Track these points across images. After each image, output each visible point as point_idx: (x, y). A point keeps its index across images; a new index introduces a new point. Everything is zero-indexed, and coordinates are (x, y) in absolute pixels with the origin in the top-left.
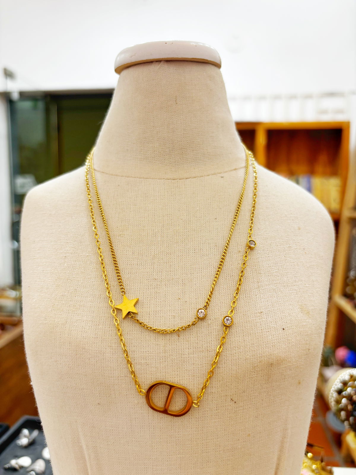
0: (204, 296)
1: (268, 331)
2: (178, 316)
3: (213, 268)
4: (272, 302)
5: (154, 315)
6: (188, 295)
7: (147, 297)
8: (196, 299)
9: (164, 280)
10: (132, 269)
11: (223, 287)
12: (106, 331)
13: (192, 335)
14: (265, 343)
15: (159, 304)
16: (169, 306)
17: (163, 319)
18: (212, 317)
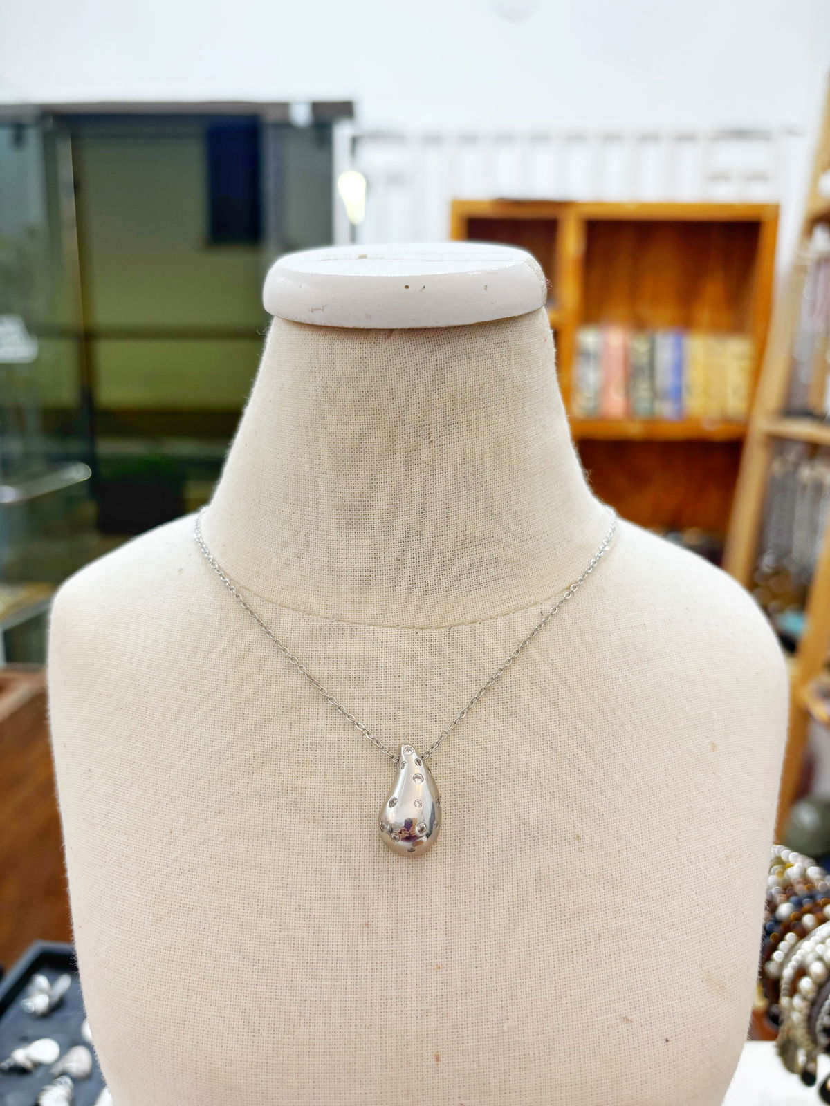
0: (494, 961)
1: (634, 1048)
2: (436, 1010)
3: (516, 885)
4: (646, 971)
5: (383, 1007)
6: (460, 959)
7: (366, 962)
8: (476, 967)
9: (403, 918)
10: (329, 887)
11: (537, 935)
12: (277, 1046)
13: (467, 1057)
14: (625, 1077)
15: (393, 979)
16: (415, 986)
17: (403, 1019)
18: (511, 1014)
